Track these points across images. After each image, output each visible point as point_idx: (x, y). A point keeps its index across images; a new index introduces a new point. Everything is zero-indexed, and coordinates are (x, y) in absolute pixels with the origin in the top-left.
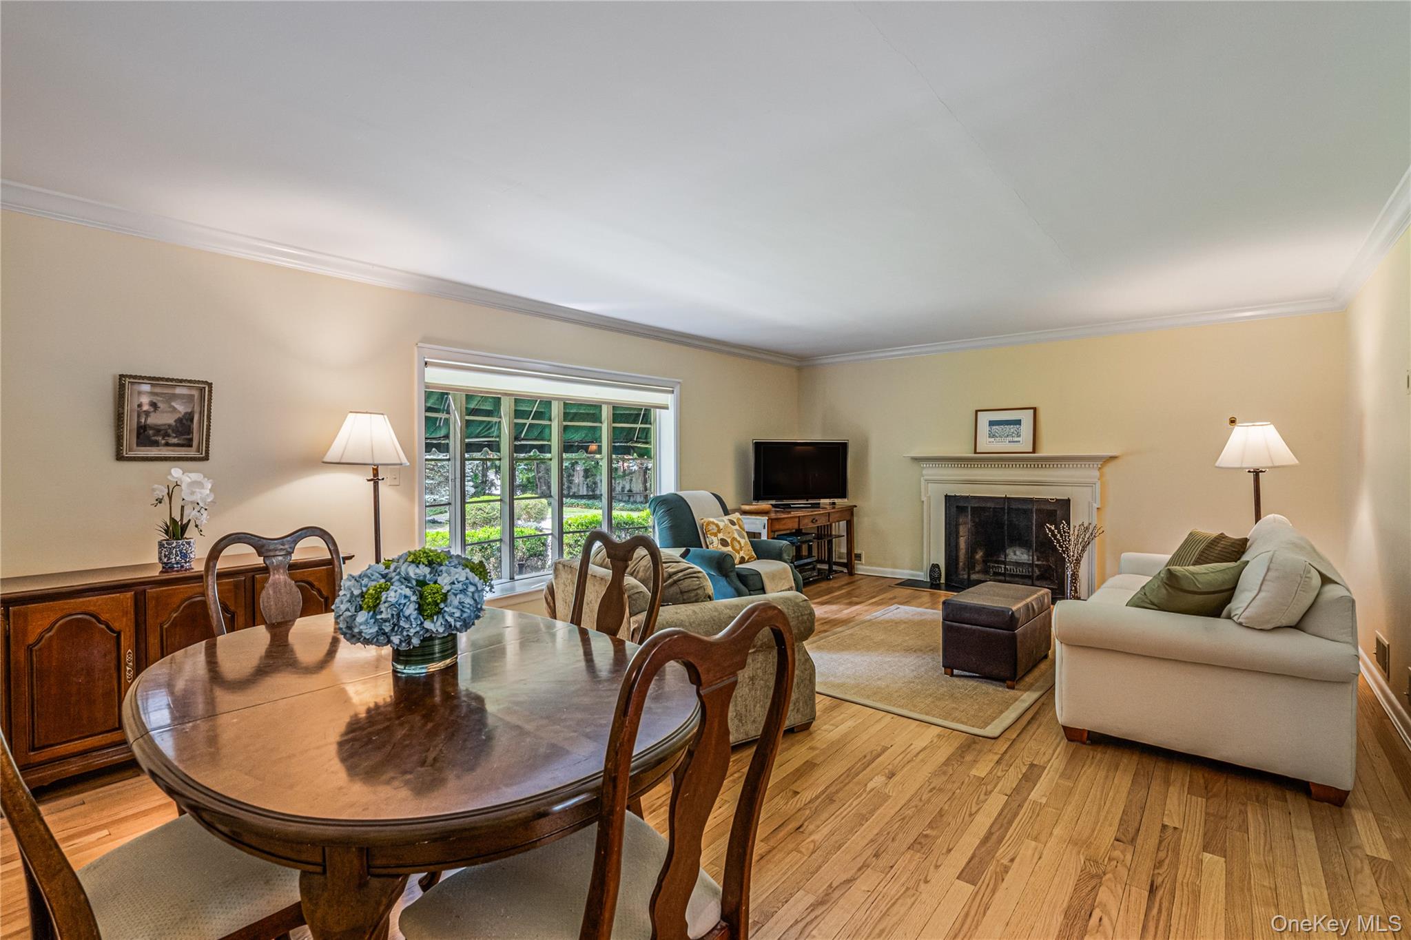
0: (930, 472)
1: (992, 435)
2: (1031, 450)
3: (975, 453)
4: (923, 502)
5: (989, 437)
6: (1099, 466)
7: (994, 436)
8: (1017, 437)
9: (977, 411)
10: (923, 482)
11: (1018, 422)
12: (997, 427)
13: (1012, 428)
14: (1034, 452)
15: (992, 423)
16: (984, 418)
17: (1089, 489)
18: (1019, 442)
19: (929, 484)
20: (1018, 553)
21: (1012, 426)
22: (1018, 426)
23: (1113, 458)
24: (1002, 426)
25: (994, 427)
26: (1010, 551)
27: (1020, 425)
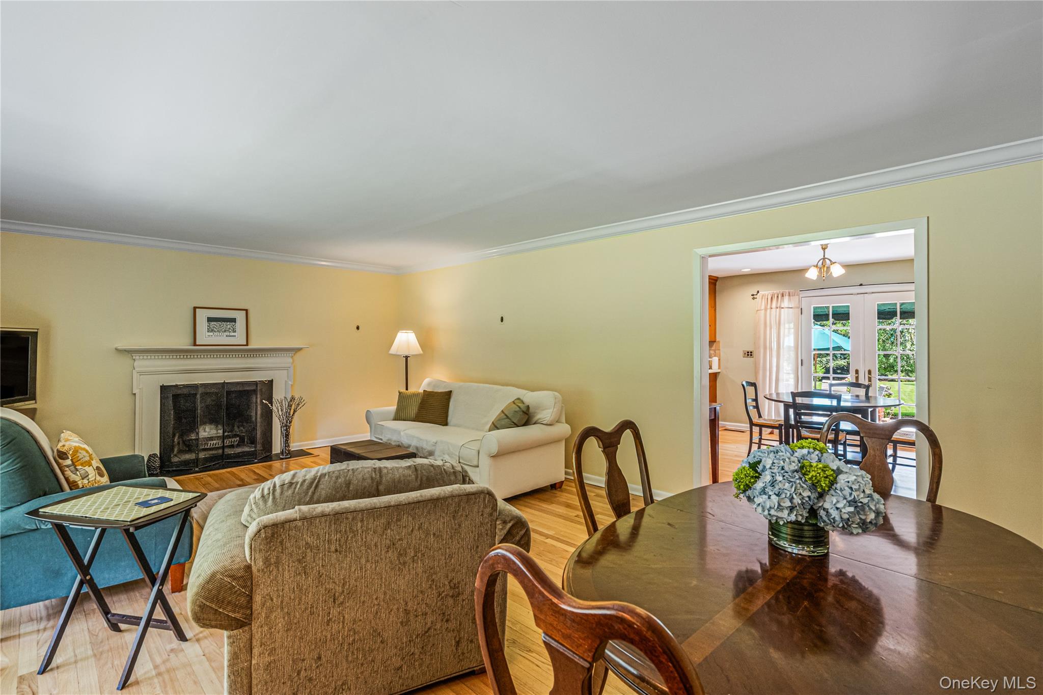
0: (142, 364)
1: (210, 330)
2: (245, 343)
3: (195, 344)
4: (135, 394)
5: (208, 332)
6: (293, 355)
7: (212, 331)
8: (233, 332)
9: (195, 308)
10: (135, 375)
11: (233, 320)
12: (215, 323)
13: (229, 325)
14: (247, 345)
15: (210, 320)
16: (202, 315)
17: (285, 372)
18: (235, 336)
19: (142, 376)
20: (207, 429)
21: (228, 323)
22: (234, 323)
23: (299, 349)
24: (220, 323)
25: (213, 323)
26: (201, 429)
27: (235, 322)
